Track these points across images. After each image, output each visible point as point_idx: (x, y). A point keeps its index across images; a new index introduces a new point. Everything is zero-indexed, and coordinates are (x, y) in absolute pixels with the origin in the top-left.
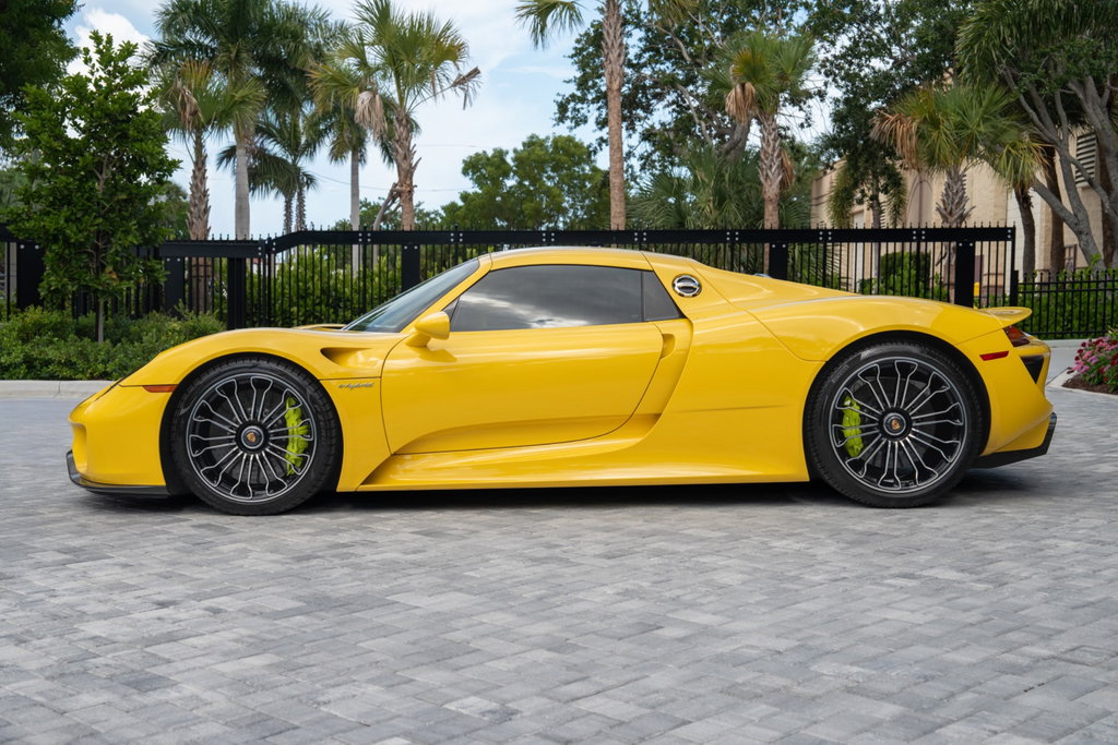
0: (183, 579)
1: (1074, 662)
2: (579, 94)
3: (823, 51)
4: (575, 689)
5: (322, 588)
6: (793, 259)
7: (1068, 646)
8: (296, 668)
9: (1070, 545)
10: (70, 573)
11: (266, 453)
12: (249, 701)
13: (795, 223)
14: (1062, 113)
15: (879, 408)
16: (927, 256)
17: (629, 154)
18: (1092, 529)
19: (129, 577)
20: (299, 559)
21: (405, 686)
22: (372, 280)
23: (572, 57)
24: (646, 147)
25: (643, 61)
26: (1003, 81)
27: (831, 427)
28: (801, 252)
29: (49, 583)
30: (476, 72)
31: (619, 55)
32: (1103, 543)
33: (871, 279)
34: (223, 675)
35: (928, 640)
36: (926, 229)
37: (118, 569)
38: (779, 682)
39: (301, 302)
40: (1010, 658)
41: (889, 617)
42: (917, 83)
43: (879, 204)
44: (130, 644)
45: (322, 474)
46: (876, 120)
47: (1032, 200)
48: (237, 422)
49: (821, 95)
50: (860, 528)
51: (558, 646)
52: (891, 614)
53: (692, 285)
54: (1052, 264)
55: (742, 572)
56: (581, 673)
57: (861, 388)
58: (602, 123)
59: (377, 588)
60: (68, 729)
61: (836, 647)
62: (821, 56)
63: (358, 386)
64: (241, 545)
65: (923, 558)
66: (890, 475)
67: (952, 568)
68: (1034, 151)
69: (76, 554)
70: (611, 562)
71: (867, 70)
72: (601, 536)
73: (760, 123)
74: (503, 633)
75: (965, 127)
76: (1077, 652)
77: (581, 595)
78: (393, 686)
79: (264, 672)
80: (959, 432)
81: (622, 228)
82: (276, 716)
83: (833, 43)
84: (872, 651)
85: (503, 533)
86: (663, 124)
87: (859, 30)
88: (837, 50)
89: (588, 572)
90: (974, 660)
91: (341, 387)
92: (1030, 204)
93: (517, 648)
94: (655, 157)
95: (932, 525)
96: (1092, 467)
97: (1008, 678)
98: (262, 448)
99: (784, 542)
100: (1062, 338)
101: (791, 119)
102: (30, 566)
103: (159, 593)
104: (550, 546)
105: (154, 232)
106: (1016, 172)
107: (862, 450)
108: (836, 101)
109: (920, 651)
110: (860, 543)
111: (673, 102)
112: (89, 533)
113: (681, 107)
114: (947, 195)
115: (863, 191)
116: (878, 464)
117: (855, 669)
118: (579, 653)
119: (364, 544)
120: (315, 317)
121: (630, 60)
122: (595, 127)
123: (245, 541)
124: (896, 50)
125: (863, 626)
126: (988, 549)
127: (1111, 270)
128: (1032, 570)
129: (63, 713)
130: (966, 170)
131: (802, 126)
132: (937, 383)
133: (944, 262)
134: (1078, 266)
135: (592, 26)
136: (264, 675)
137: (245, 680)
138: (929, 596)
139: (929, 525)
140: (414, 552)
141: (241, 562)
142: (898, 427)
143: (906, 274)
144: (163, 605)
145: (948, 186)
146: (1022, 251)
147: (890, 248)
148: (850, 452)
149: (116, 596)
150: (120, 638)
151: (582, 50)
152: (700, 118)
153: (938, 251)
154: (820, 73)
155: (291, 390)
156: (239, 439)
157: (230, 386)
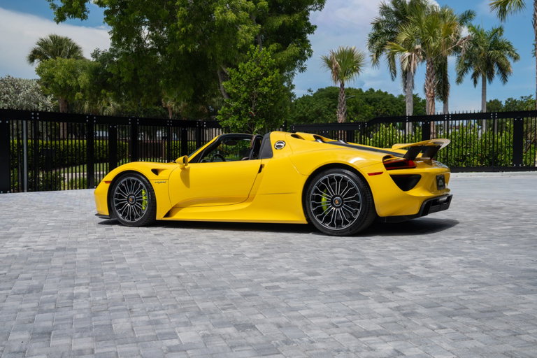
11: (135, 205)
15: (330, 195)
27: (311, 202)
48: (127, 194)
53: (282, 145)
63: (161, 183)
66: (333, 222)
80: (358, 206)
91: (155, 182)
116: (329, 217)
132: (350, 185)
155: (141, 183)
156: (128, 200)
157: (125, 182)
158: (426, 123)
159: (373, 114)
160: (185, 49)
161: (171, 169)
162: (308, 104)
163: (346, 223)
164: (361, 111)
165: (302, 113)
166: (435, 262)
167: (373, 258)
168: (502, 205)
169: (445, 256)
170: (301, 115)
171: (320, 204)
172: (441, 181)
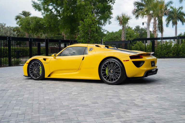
11: (37, 72)
15: (109, 69)
66: (110, 80)
80: (120, 73)
142: (112, 72)
155: (40, 64)
156: (35, 70)
157: (33, 63)
158: (153, 41)
159: (136, 37)
160: (67, 15)
161: (51, 58)
162: (113, 34)
163: (115, 80)
164: (132, 37)
165: (111, 37)
166: (147, 98)
167: (122, 95)
168: (179, 71)
169: (151, 94)
170: (111, 38)
171: (105, 72)
172: (153, 63)
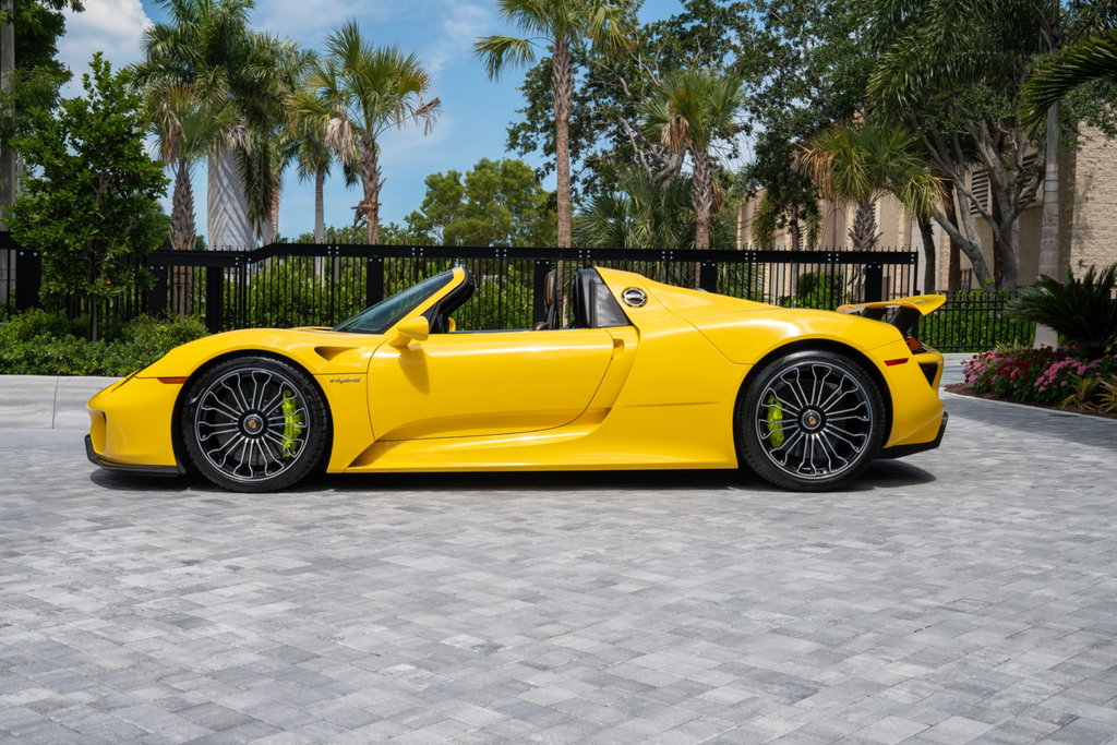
0: (203, 544)
1: (956, 611)
2: (529, 123)
3: (750, 90)
4: (548, 629)
5: (325, 551)
6: (722, 277)
7: (951, 599)
8: (311, 612)
9: (957, 522)
10: (103, 537)
11: (266, 438)
12: (275, 636)
13: (724, 245)
14: (960, 152)
15: (798, 406)
16: (840, 277)
17: (574, 179)
18: (976, 509)
19: (153, 541)
20: (300, 529)
21: (405, 627)
22: (340, 290)
23: (523, 89)
24: (589, 172)
25: (588, 95)
26: (908, 122)
27: (758, 422)
28: (728, 271)
29: (86, 545)
30: (436, 102)
31: (567, 91)
32: (984, 521)
33: (791, 296)
34: (250, 617)
35: (837, 594)
36: (840, 252)
37: (143, 535)
38: (716, 624)
39: (274, 309)
40: (904, 607)
41: (806, 576)
42: (832, 120)
43: (798, 229)
44: (167, 593)
45: (314, 457)
46: (795, 154)
47: (933, 228)
48: (240, 411)
49: (748, 129)
50: (782, 508)
51: (532, 598)
52: (808, 575)
53: (638, 296)
54: (949, 286)
55: (682, 542)
56: (553, 618)
57: (783, 388)
58: (549, 150)
59: (372, 552)
60: (129, 656)
61: (763, 599)
62: (749, 94)
63: (347, 381)
64: (248, 517)
65: (834, 532)
66: (807, 464)
67: (858, 539)
68: (935, 185)
69: (105, 523)
70: (571, 533)
71: (788, 108)
72: (560, 512)
73: (691, 153)
74: (485, 588)
75: (875, 162)
76: (958, 603)
77: (547, 559)
78: (395, 626)
79: (286, 615)
80: (864, 427)
81: (568, 246)
82: (301, 648)
83: (758, 84)
84: (792, 602)
85: (474, 509)
86: (604, 152)
87: (782, 72)
88: (761, 90)
89: (551, 541)
90: (876, 610)
91: (332, 381)
92: (931, 232)
93: (496, 599)
94: (597, 182)
95: (844, 506)
96: (978, 460)
97: (903, 622)
98: (262, 433)
99: (717, 519)
100: (957, 352)
101: (721, 151)
102: (66, 531)
103: (183, 554)
104: (517, 520)
105: (144, 243)
106: (919, 203)
107: (784, 442)
108: (761, 135)
109: (832, 602)
110: (781, 519)
111: (614, 133)
112: (111, 506)
113: (621, 137)
114: (858, 222)
115: (783, 217)
116: (797, 454)
117: (779, 616)
118: (548, 602)
119: (355, 517)
120: (287, 322)
121: (575, 94)
122: (542, 153)
123: (249, 513)
124: (814, 92)
125: (784, 583)
126: (888, 525)
127: (1000, 292)
128: (925, 541)
129: (122, 644)
130: (875, 200)
131: (730, 156)
132: (848, 385)
133: (856, 282)
134: (972, 287)
135: (542, 62)
136: (285, 618)
137: (270, 621)
138: (838, 561)
139: (840, 505)
140: (400, 524)
141: (248, 530)
142: (814, 422)
143: (821, 293)
144: (188, 563)
145: (860, 214)
146: (924, 274)
147: (807, 268)
148: (774, 443)
149: (145, 555)
150: (157, 588)
151: (531, 83)
152: (639, 148)
153: (850, 272)
154: (746, 110)
155: (287, 382)
156: (241, 425)
157: (234, 379)
